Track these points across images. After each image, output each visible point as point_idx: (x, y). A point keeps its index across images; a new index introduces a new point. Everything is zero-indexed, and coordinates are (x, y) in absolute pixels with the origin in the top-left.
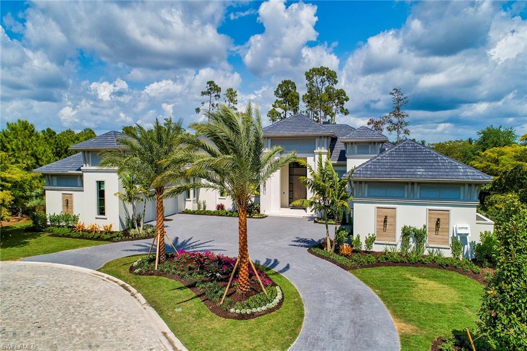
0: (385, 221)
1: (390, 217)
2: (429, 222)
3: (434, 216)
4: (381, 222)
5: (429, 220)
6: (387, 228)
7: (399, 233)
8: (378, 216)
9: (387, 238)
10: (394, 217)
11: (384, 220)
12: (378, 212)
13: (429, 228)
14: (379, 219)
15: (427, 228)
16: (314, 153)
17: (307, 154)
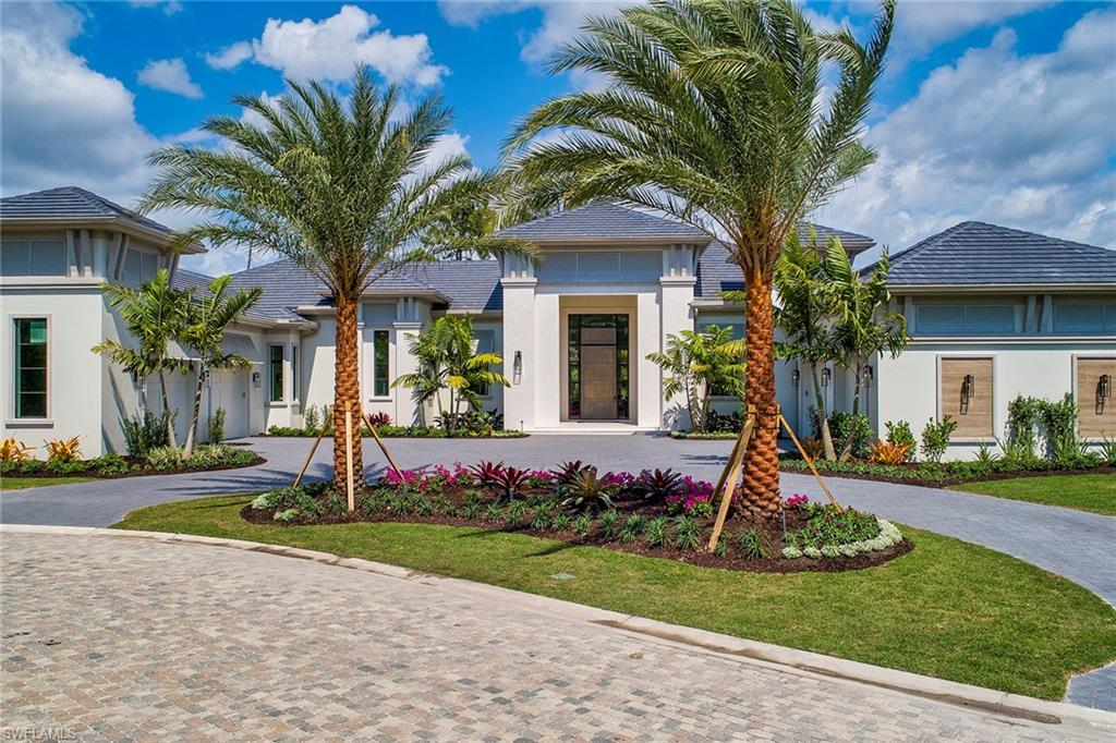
0: (965, 390)
1: (979, 379)
2: (1079, 387)
3: (1092, 372)
4: (954, 392)
5: (1079, 382)
6: (971, 404)
7: (1002, 416)
8: (946, 379)
9: (970, 430)
10: (990, 379)
11: (961, 386)
12: (944, 369)
13: (1079, 401)
14: (947, 386)
15: (1075, 400)
16: (659, 283)
17: (637, 288)
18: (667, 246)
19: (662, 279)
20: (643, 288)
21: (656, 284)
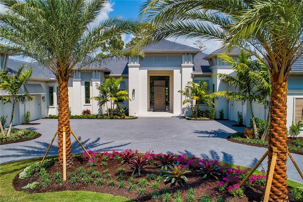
8: (297, 106)
11: (302, 109)
16: (181, 66)
17: (173, 68)
18: (184, 54)
19: (182, 65)
20: (176, 68)
21: (180, 67)
